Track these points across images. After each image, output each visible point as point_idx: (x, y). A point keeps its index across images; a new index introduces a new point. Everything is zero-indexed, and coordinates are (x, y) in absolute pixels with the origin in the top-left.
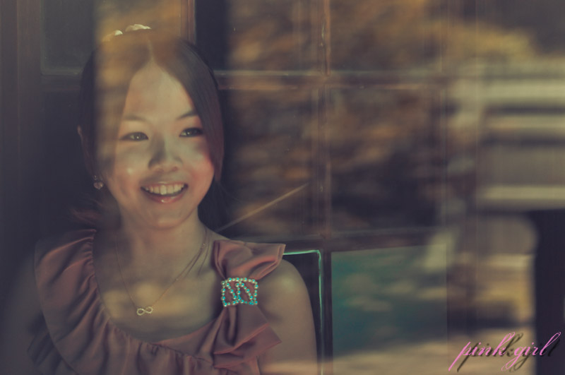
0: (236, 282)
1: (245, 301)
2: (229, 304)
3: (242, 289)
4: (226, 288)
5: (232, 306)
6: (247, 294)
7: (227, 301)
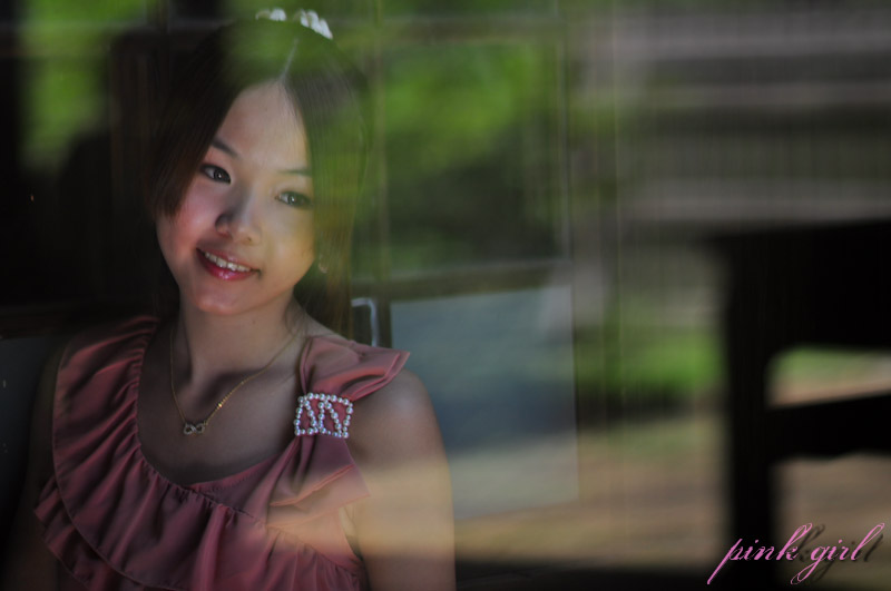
0: (319, 401)
1: (328, 429)
2: (304, 432)
3: (327, 413)
4: (304, 408)
5: (307, 435)
6: (333, 420)
7: (301, 427)
